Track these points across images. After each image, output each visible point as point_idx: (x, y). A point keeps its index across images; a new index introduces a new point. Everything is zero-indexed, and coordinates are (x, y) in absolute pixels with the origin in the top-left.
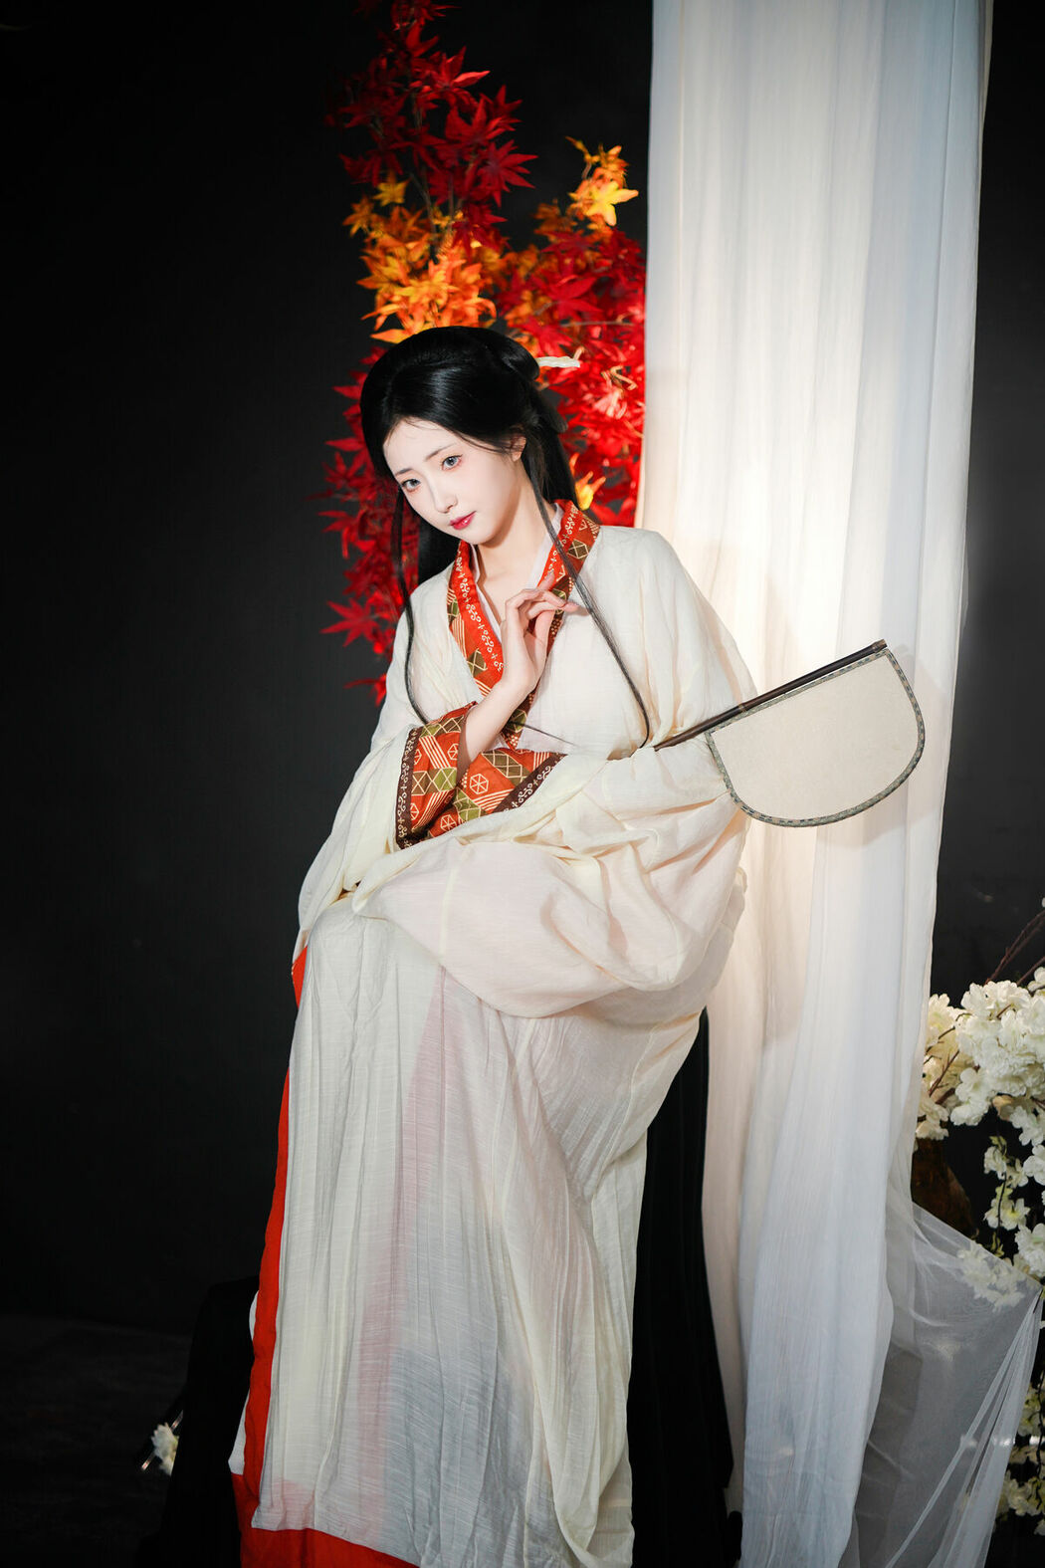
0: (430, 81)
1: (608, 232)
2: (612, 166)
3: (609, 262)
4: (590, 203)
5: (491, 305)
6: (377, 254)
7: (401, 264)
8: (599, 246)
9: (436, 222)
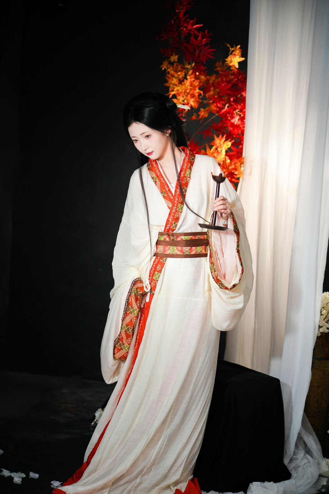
0: (186, 27)
1: (236, 70)
2: (238, 52)
3: (236, 79)
4: (231, 62)
5: (202, 92)
6: (170, 76)
7: (176, 80)
8: (233, 74)
9: (186, 67)
